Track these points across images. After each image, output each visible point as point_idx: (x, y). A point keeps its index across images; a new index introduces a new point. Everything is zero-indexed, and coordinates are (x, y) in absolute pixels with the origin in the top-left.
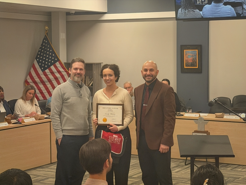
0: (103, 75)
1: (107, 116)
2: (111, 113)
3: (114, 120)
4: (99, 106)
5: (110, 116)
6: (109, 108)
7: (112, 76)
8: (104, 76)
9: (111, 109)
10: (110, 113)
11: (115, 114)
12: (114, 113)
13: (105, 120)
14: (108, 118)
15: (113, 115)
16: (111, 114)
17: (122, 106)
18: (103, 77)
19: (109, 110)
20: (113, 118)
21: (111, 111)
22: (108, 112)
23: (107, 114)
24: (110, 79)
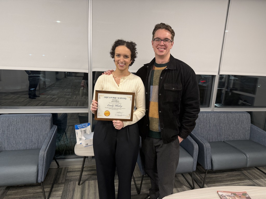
1: (110, 108)
2: (116, 104)
3: (120, 114)
4: (99, 94)
5: (115, 109)
6: (114, 98)
7: (128, 57)
8: (117, 56)
9: (116, 99)
10: (114, 104)
11: (121, 106)
12: (120, 104)
13: (107, 113)
14: (111, 111)
15: (119, 107)
16: (116, 106)
17: (131, 96)
19: (113, 101)
20: (119, 111)
21: (116, 102)
22: (112, 102)
23: (111, 106)
24: (125, 61)
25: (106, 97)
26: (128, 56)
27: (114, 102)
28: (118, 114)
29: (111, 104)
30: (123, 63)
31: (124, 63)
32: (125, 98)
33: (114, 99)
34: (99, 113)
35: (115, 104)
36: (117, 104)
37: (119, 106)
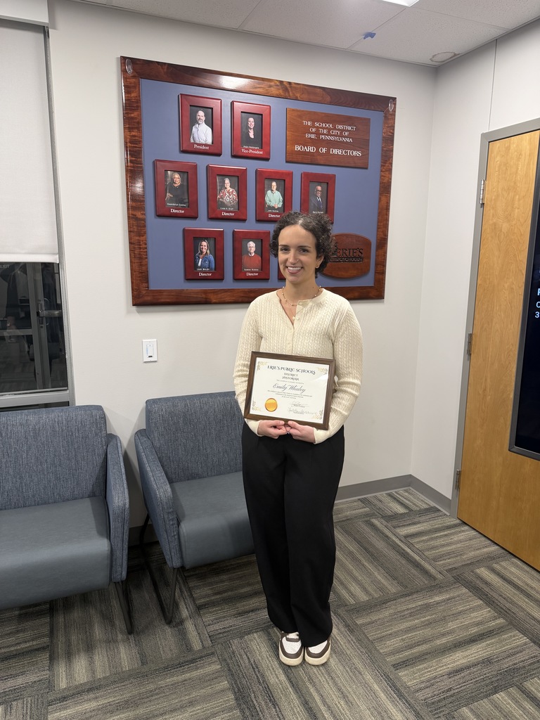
0: (280, 247)
1: (278, 394)
2: (292, 384)
3: (299, 409)
4: (258, 360)
5: (289, 395)
6: (287, 369)
7: (308, 251)
8: (282, 250)
9: (293, 373)
11: (304, 390)
12: (301, 385)
13: (271, 405)
14: (281, 401)
15: (299, 392)
16: (292, 388)
17: (327, 367)
18: (280, 252)
19: (286, 376)
20: (298, 400)
21: (292, 378)
22: (284, 379)
23: (280, 387)
24: (301, 261)
25: (271, 367)
26: (307, 248)
27: (287, 380)
28: (295, 408)
29: (281, 384)
30: (297, 265)
31: (299, 265)
32: (311, 372)
33: (288, 372)
34: (254, 403)
35: (289, 383)
36: (294, 385)
37: (298, 390)
